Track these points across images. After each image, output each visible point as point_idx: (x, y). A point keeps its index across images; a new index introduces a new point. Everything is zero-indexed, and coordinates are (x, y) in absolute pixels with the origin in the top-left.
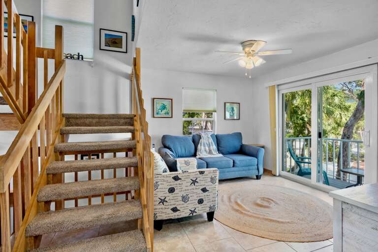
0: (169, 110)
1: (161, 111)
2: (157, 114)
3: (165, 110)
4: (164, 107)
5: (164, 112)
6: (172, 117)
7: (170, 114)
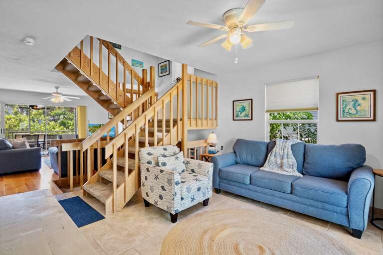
0: (248, 112)
1: (241, 114)
2: (237, 116)
3: (245, 112)
4: (244, 109)
5: (243, 114)
6: (251, 119)
7: (250, 115)
